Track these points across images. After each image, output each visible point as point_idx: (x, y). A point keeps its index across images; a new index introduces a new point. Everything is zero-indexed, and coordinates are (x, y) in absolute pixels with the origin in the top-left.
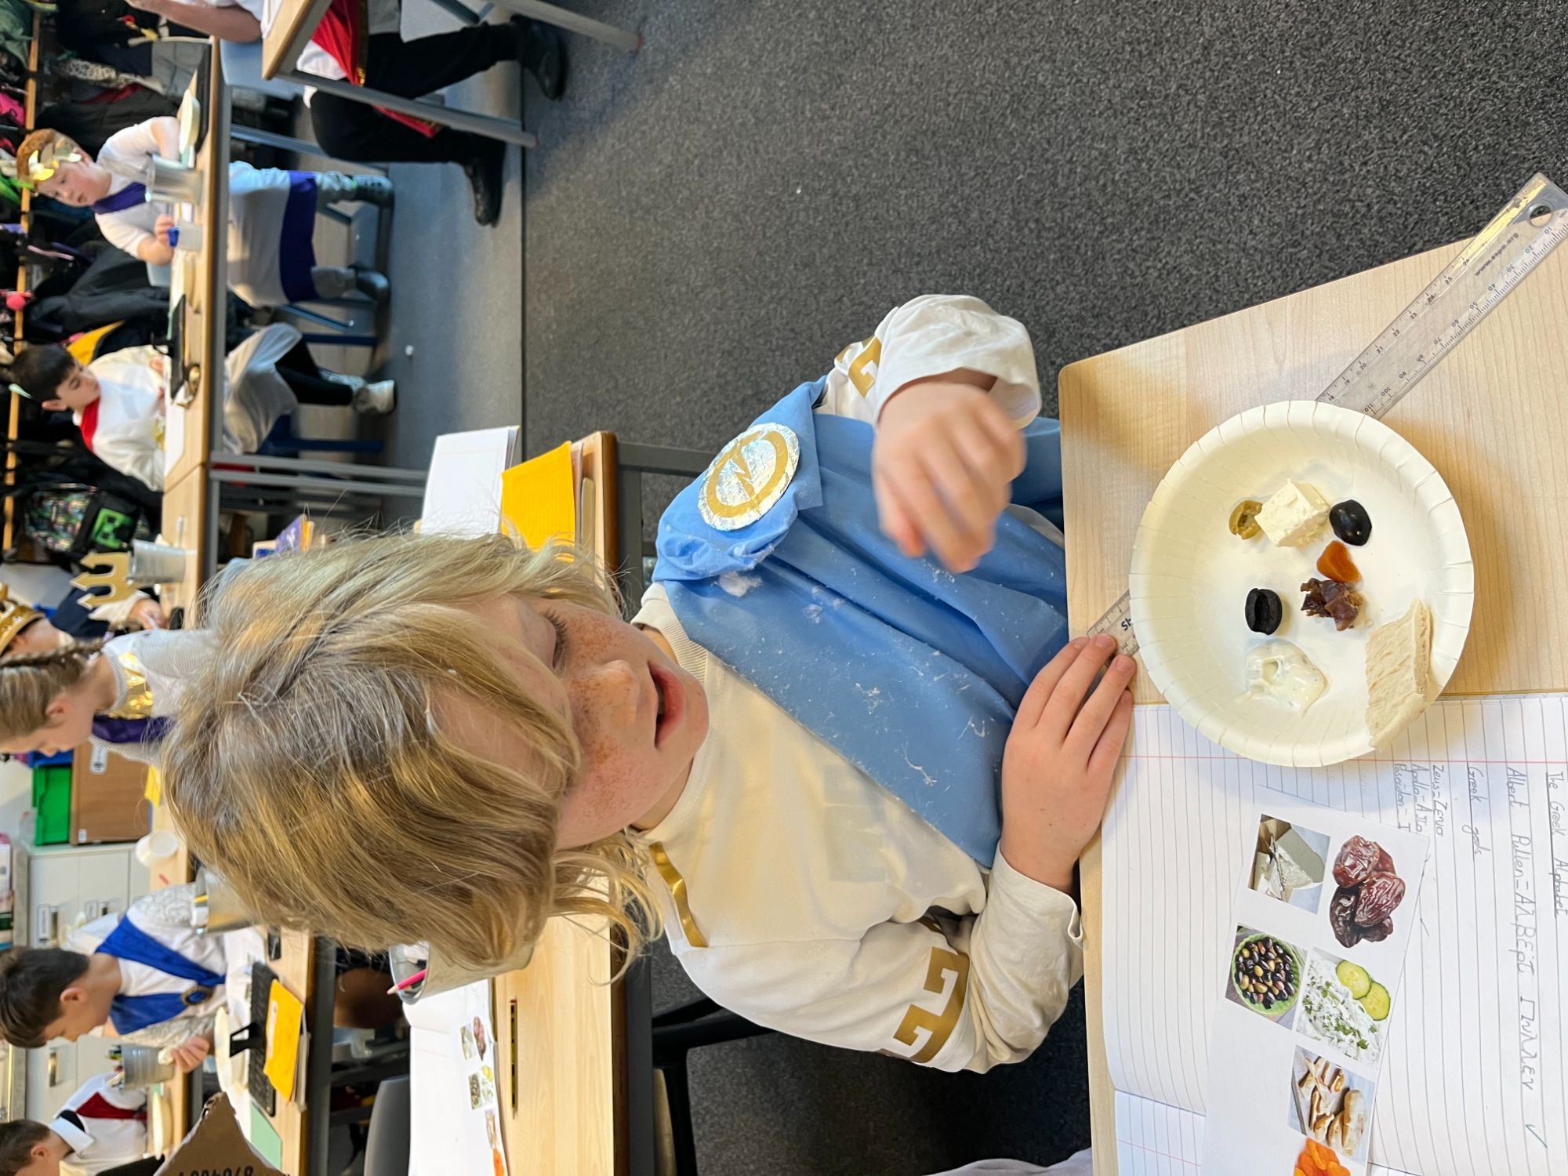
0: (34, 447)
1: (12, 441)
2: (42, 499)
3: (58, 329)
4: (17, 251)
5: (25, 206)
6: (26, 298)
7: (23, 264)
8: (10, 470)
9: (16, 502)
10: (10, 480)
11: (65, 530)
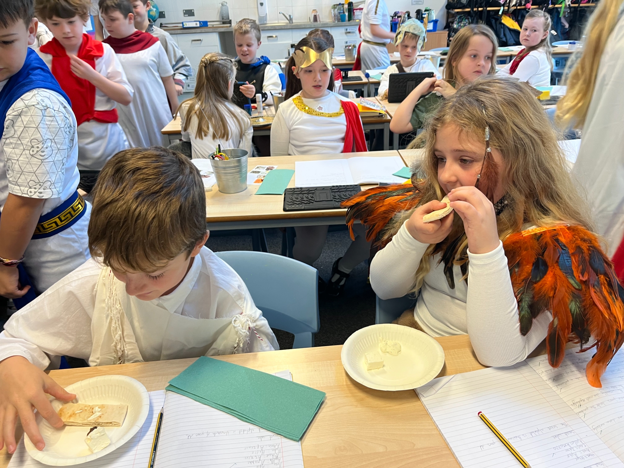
0: (485, 16)
1: (486, 9)
2: (468, 19)
3: (519, 18)
4: (543, 5)
5: (556, 6)
8: (478, 9)
9: (469, 12)
10: (475, 9)
11: (459, 26)
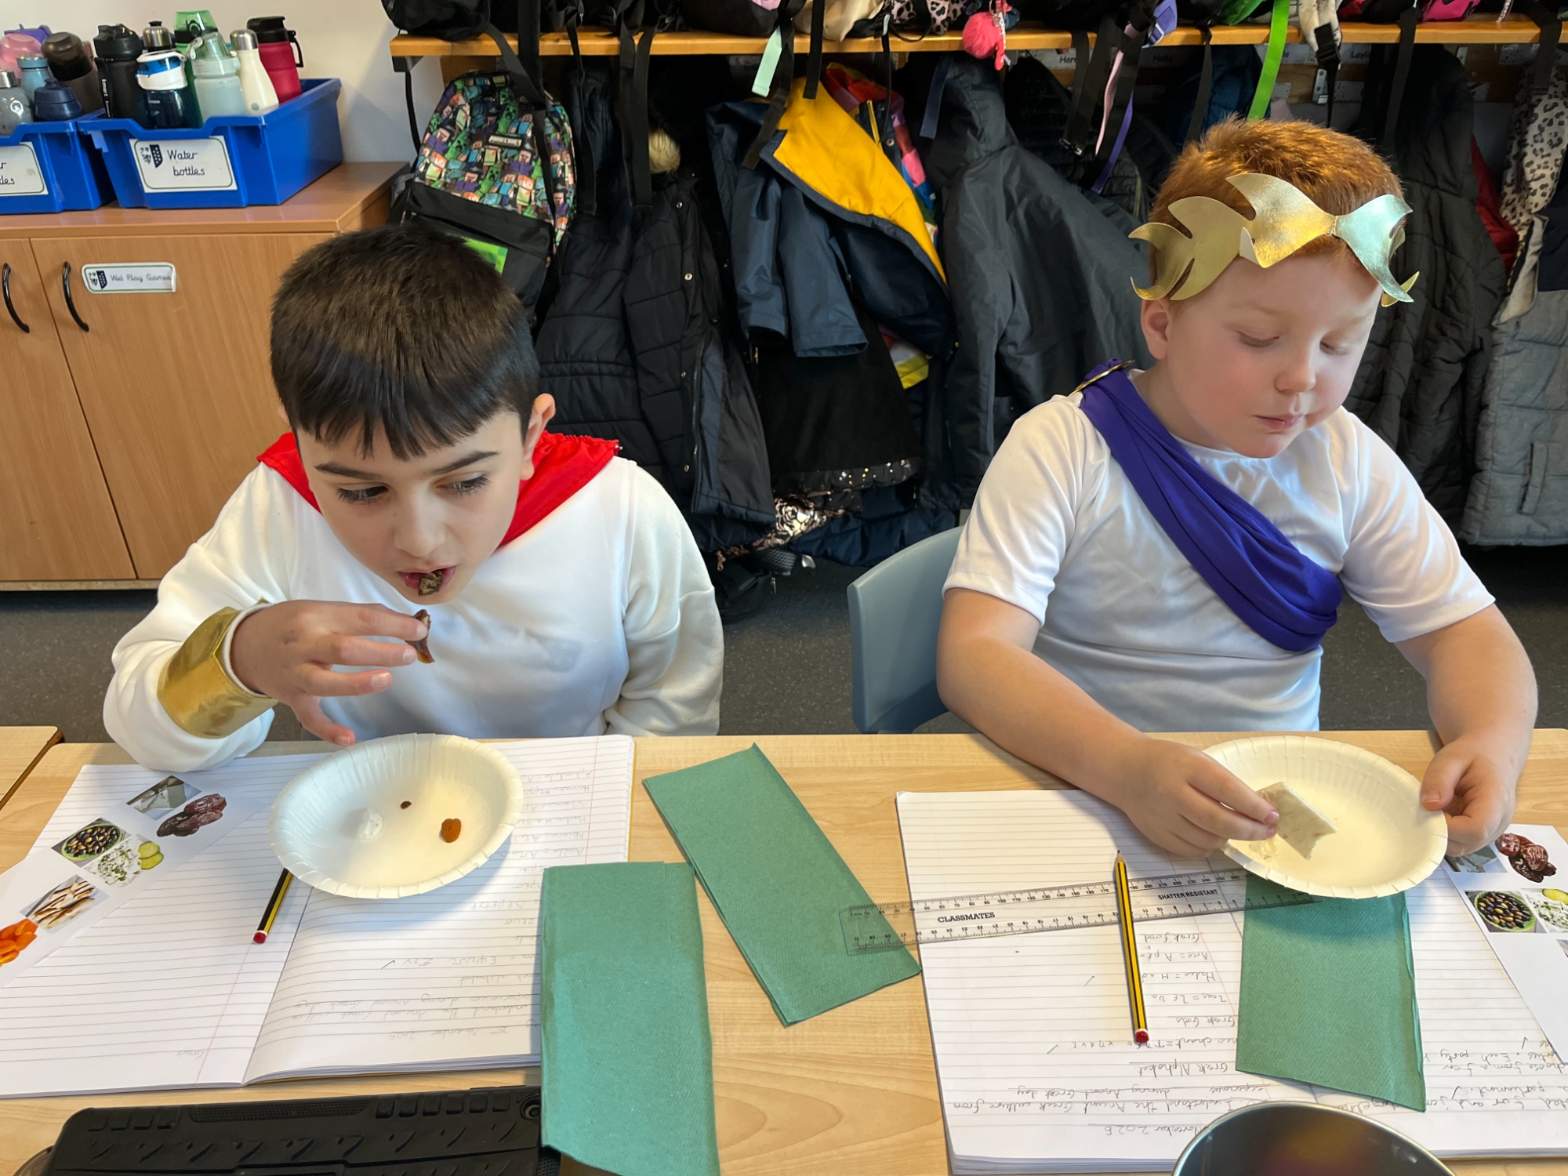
6: (993, 53)
7: (1079, 43)
8: (575, 45)
